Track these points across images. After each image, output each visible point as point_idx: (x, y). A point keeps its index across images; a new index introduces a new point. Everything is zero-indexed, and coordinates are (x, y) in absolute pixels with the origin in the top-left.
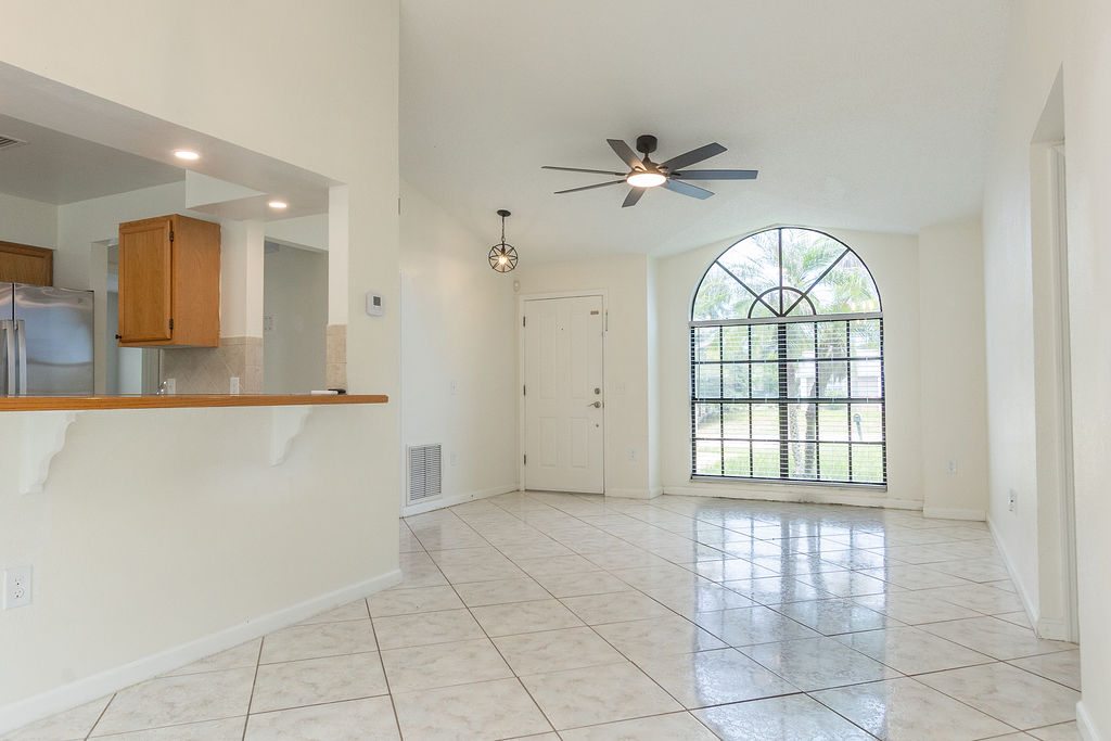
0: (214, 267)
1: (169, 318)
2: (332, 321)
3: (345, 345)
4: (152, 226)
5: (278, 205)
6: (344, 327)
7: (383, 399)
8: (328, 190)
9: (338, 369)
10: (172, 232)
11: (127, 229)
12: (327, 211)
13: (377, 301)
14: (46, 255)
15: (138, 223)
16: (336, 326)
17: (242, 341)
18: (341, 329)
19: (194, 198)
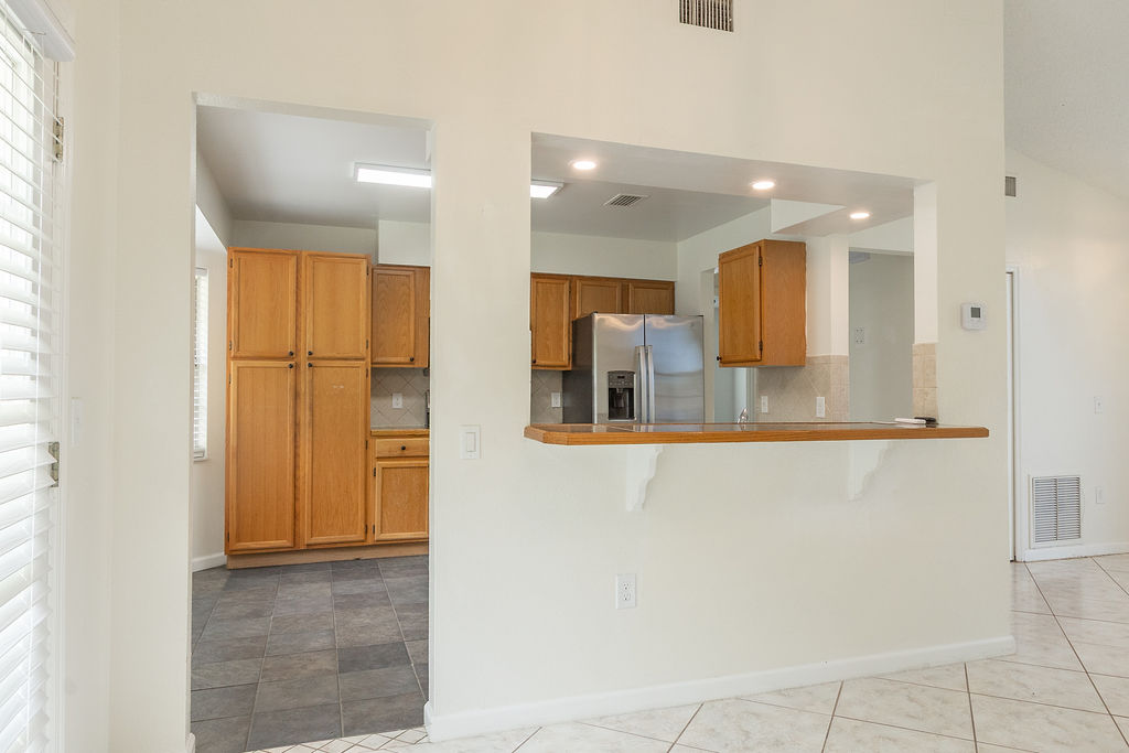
0: (799, 286)
1: (759, 340)
2: (918, 340)
3: (935, 368)
4: (743, 254)
5: (860, 216)
6: (933, 346)
7: (983, 433)
8: (912, 191)
9: (927, 394)
10: (760, 257)
11: (726, 259)
12: (912, 214)
13: (976, 312)
14: (669, 287)
15: (733, 252)
16: (924, 345)
17: (827, 359)
18: (930, 349)
19: (779, 222)
